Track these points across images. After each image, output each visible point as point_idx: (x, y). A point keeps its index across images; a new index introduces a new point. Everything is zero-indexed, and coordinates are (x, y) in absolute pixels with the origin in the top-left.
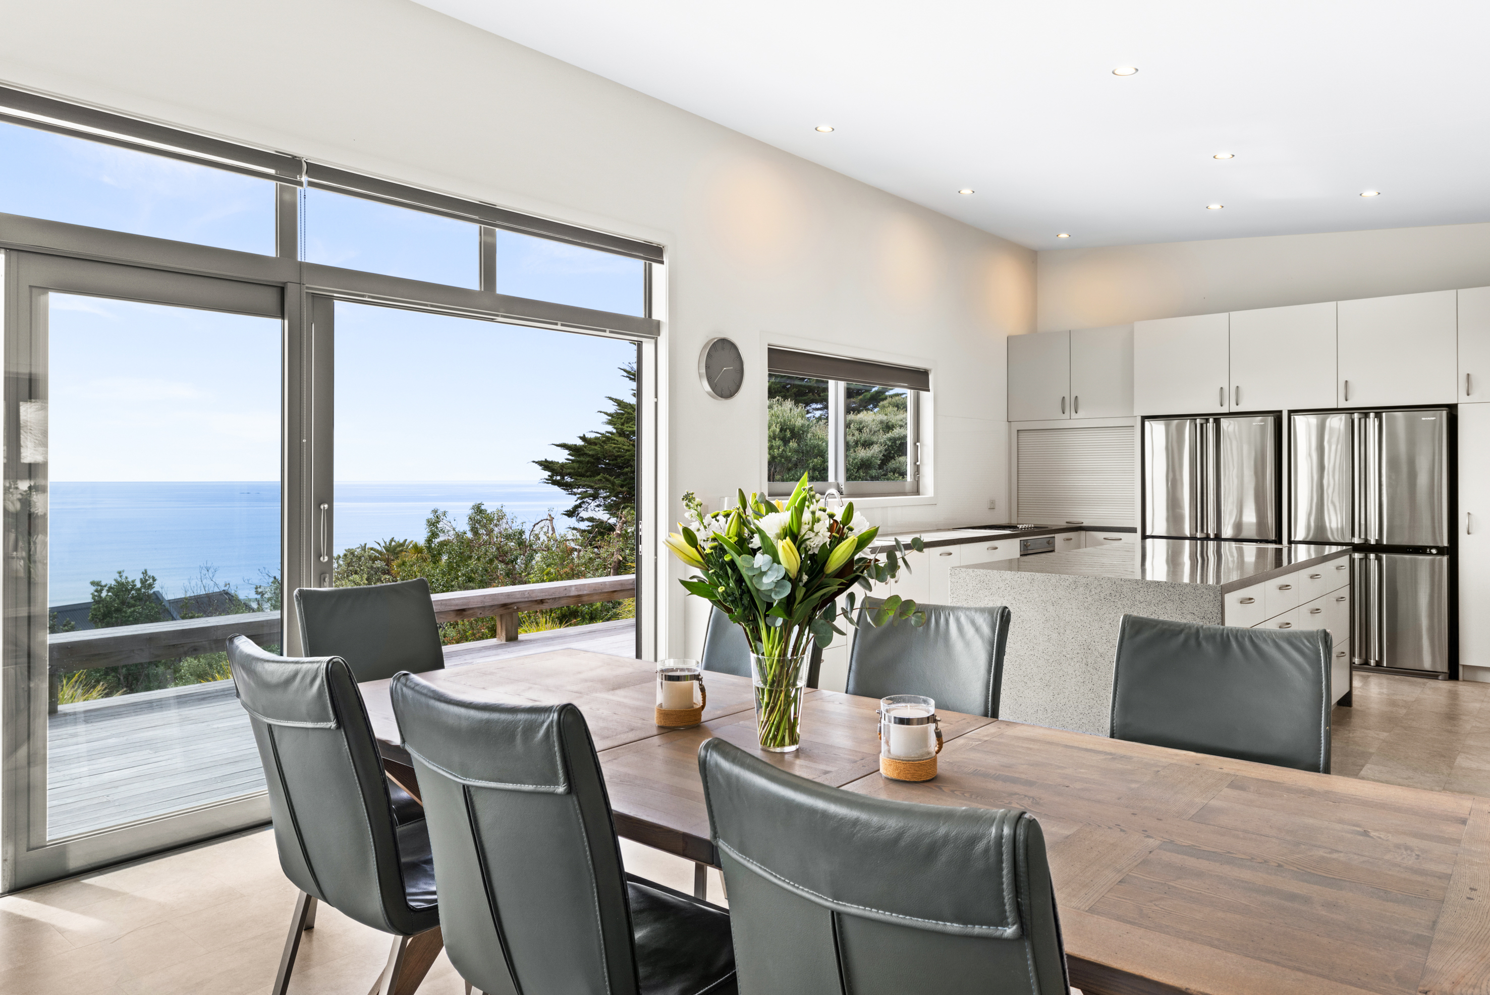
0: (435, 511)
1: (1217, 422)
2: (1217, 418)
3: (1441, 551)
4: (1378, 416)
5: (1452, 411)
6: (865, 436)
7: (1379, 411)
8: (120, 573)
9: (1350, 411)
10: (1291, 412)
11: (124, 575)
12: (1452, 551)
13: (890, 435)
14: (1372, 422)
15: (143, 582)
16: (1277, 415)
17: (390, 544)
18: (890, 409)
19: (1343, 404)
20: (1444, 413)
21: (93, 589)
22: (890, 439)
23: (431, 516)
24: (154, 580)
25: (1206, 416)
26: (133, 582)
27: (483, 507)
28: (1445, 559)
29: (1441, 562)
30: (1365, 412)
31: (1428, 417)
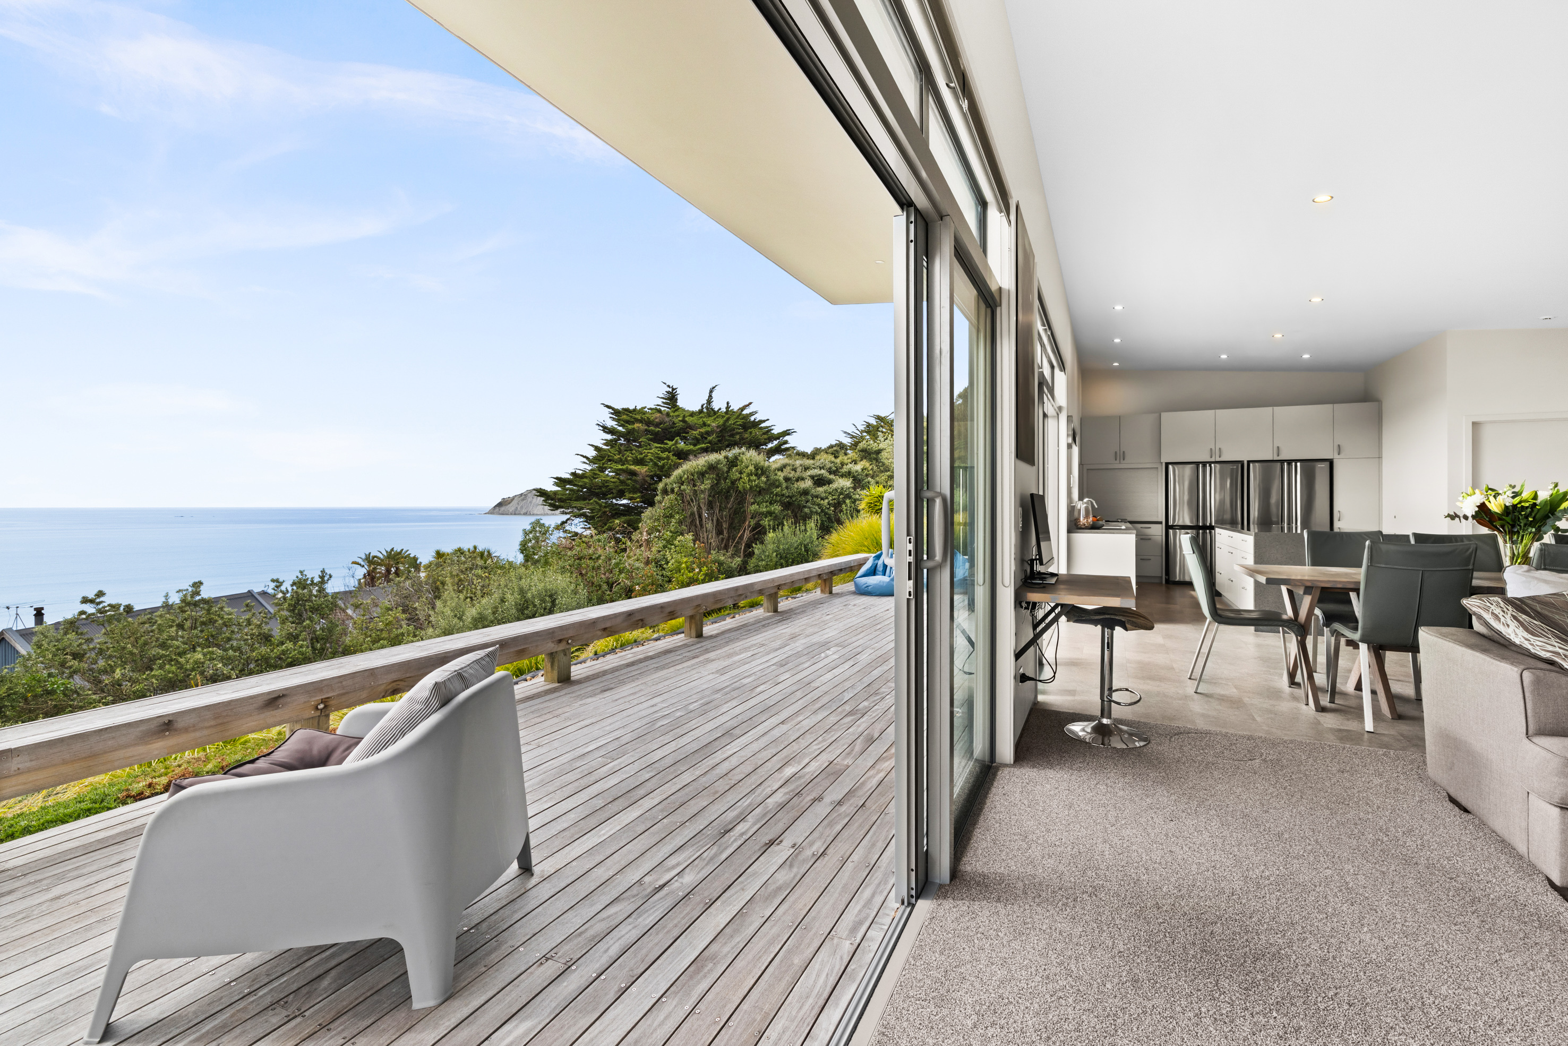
2: (1204, 464)
5: (1331, 463)
6: (798, 474)
7: (1296, 461)
9: (1280, 461)
10: (1249, 462)
11: (305, 573)
14: (1293, 467)
15: (322, 577)
16: (1242, 463)
17: (390, 552)
19: (1276, 458)
24: (331, 576)
25: (1198, 463)
26: (312, 578)
27: (542, 522)
30: (1289, 461)
31: (1320, 465)
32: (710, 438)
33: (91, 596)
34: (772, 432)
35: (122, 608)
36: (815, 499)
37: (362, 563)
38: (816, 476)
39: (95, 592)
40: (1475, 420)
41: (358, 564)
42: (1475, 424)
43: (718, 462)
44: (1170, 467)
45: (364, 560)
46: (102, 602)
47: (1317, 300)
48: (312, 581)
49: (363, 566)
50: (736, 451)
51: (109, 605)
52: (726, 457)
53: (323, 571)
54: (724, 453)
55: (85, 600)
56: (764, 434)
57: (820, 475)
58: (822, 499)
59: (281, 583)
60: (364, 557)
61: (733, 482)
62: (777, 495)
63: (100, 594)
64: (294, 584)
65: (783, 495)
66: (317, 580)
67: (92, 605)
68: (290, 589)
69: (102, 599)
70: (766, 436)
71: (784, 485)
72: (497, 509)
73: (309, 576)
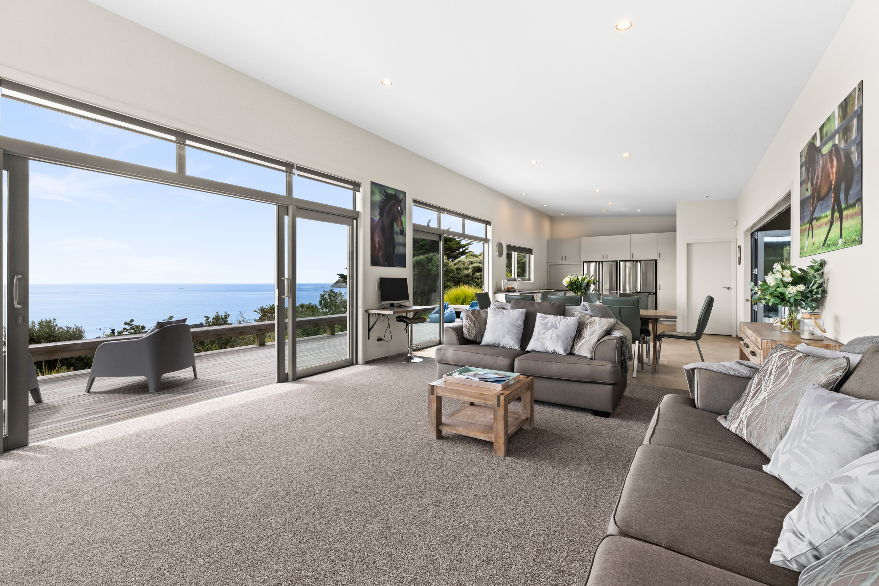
0: (324, 291)
1: (602, 263)
2: (602, 262)
3: (654, 294)
4: (640, 262)
5: (656, 261)
6: (465, 266)
7: (640, 261)
8: (217, 313)
9: (633, 261)
10: (620, 261)
11: (219, 313)
12: (656, 294)
13: (473, 265)
14: (639, 263)
16: (616, 262)
17: (272, 306)
18: (470, 257)
19: (632, 259)
20: (654, 262)
21: (205, 319)
22: (473, 267)
23: (323, 293)
24: (229, 315)
25: (599, 262)
27: (333, 291)
28: (654, 295)
29: (653, 296)
30: (637, 261)
31: (651, 263)
32: (426, 247)
33: (128, 322)
34: (461, 243)
35: (140, 327)
36: (474, 279)
37: (259, 312)
38: (476, 267)
39: (130, 320)
40: (688, 242)
41: (257, 312)
42: (688, 244)
43: (422, 260)
44: (585, 264)
45: (259, 310)
46: (133, 324)
47: (597, 191)
48: (222, 317)
49: (259, 313)
50: (432, 254)
51: (135, 326)
52: (427, 258)
53: (226, 313)
54: (426, 255)
55: (126, 324)
56: (456, 244)
57: (478, 266)
58: (478, 279)
59: (209, 318)
60: (259, 308)
61: (430, 271)
62: (451, 277)
63: (132, 321)
64: (213, 318)
65: (455, 277)
66: (223, 317)
67: (129, 326)
68: (212, 321)
69: (132, 323)
70: (457, 246)
71: (456, 272)
72: (336, 285)
73: (220, 315)
